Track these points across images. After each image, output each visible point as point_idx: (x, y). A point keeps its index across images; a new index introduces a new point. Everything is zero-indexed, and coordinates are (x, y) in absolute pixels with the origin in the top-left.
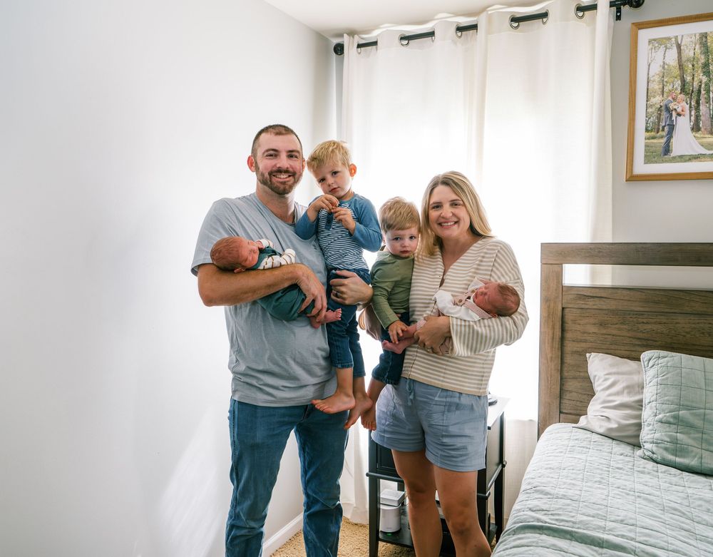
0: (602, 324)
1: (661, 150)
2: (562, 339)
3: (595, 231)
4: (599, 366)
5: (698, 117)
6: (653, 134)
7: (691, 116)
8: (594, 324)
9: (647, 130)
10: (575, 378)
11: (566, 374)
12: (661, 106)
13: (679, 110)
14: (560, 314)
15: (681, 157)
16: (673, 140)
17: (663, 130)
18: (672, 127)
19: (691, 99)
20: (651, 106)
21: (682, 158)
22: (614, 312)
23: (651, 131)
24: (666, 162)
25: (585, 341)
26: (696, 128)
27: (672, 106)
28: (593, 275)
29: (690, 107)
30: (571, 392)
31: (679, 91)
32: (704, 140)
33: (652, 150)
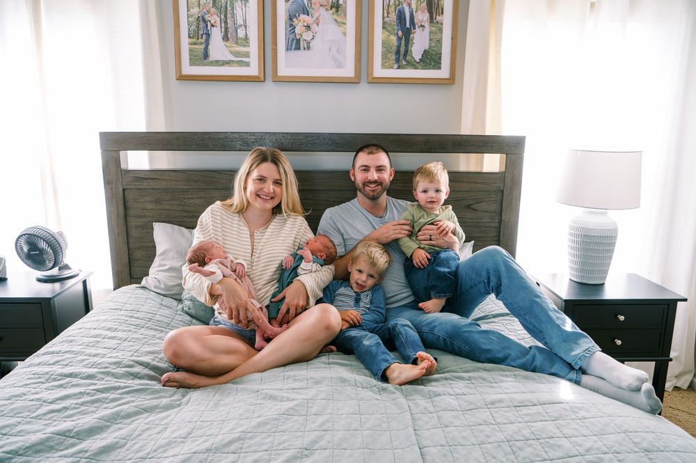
0: (157, 201)
1: (201, 55)
2: (126, 216)
3: (149, 121)
4: (163, 235)
5: (226, 29)
6: (194, 40)
7: (221, 27)
8: (151, 202)
9: (190, 37)
10: (140, 248)
11: (132, 245)
12: (199, 17)
13: (213, 21)
14: (121, 194)
15: (217, 61)
16: (210, 47)
17: (202, 38)
18: (208, 35)
19: (220, 14)
20: (192, 16)
21: (218, 63)
22: (166, 190)
23: (193, 37)
24: (206, 65)
25: (145, 216)
26: (226, 38)
27: (207, 17)
28: (151, 160)
29: (221, 20)
30: (138, 260)
32: (232, 49)
33: (195, 53)
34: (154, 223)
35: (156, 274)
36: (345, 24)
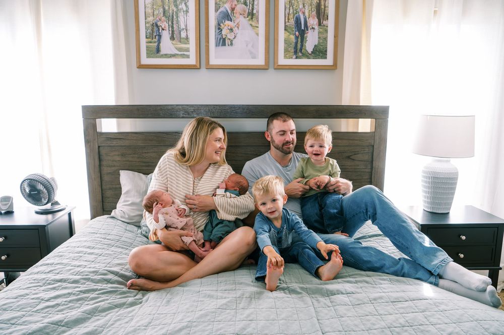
0: (123, 155)
1: (155, 50)
2: (100, 165)
3: (117, 97)
4: (126, 179)
5: (173, 31)
6: (150, 40)
7: (169, 30)
8: (118, 155)
9: (147, 38)
10: (110, 189)
11: (104, 187)
12: (153, 23)
13: (163, 26)
14: (97, 150)
15: (166, 55)
16: (161, 44)
17: (155, 38)
18: (160, 36)
19: (169, 21)
20: (148, 23)
21: (166, 56)
22: (129, 147)
23: (149, 38)
24: (158, 57)
25: (114, 166)
26: (172, 38)
27: (159, 24)
28: (119, 125)
29: (169, 25)
30: (109, 198)
31: (162, 15)
32: (177, 46)
33: (150, 49)
34: (120, 171)
35: (122, 207)
36: (257, 27)
